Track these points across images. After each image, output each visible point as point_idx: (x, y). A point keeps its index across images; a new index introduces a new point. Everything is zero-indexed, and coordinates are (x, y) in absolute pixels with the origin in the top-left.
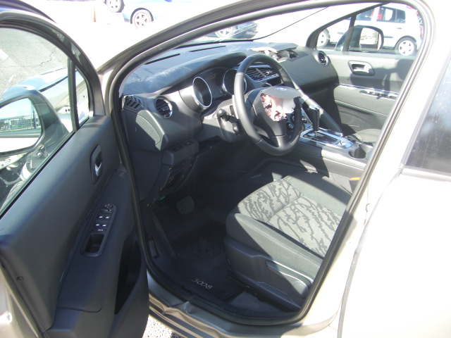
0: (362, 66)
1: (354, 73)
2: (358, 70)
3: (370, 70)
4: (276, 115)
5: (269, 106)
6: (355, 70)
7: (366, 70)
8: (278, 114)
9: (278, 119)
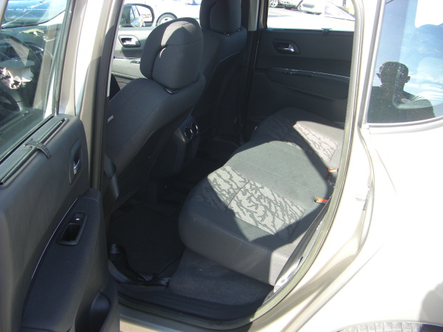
0: (130, 39)
1: (125, 46)
2: (127, 43)
3: (136, 42)
4: (14, 84)
5: (8, 77)
6: (125, 44)
7: (133, 42)
8: (16, 83)
9: (15, 87)
